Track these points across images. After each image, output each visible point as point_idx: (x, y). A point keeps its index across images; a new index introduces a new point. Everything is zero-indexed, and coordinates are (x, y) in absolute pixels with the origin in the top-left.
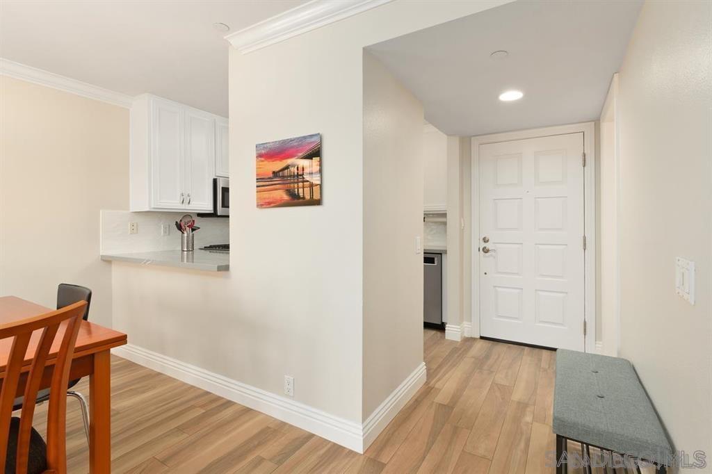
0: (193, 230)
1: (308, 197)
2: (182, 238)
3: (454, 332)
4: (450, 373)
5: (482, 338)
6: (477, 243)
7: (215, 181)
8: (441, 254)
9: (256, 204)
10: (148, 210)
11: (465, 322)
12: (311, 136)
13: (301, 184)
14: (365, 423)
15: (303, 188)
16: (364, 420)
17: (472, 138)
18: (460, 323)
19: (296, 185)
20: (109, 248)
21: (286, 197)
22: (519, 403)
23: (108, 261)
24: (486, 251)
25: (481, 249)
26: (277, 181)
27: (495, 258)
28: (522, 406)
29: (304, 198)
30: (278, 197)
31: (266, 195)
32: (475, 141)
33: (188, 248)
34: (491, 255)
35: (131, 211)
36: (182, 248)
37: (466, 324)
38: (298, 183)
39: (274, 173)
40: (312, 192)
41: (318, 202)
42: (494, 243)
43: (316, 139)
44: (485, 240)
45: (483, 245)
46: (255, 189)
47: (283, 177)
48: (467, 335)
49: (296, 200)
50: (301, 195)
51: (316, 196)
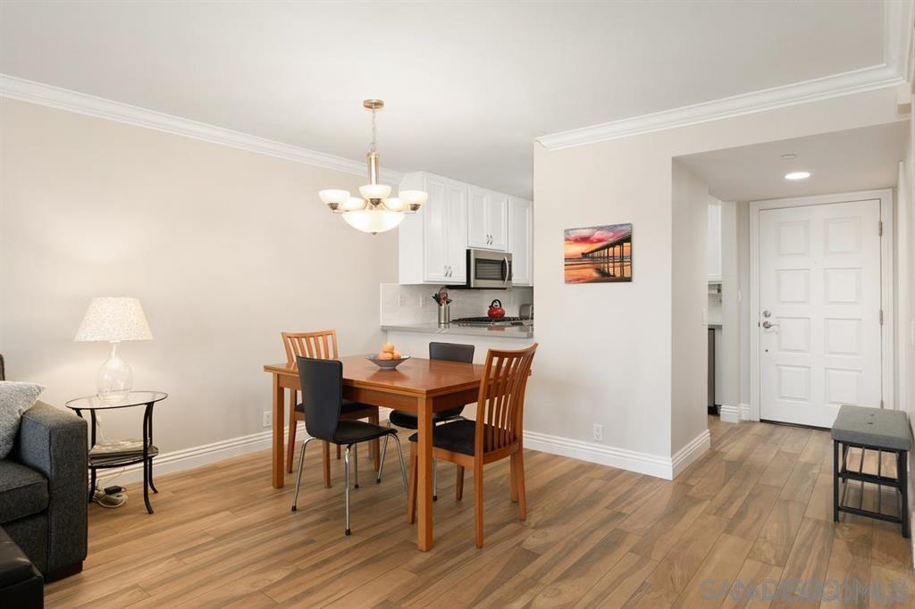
0: (448, 302)
1: (618, 275)
2: (440, 310)
3: (729, 413)
4: (732, 444)
5: (762, 421)
6: (756, 318)
7: (468, 252)
8: (714, 329)
9: (563, 280)
10: (421, 283)
11: (742, 404)
12: (622, 225)
13: (611, 264)
14: (674, 457)
15: (614, 267)
16: (673, 454)
17: (751, 203)
18: (737, 403)
19: (606, 265)
20: (387, 320)
21: (595, 275)
22: (806, 464)
23: (385, 330)
24: (767, 326)
25: (761, 324)
26: (586, 260)
27: (777, 333)
28: (809, 466)
29: (614, 276)
30: (588, 275)
31: (575, 272)
32: (754, 208)
33: (445, 319)
34: (774, 331)
35: (401, 283)
36: (439, 320)
37: (743, 406)
38: (608, 263)
39: (583, 254)
40: (622, 271)
41: (629, 280)
42: (777, 318)
43: (628, 228)
44: (766, 315)
45: (764, 320)
46: (564, 267)
47: (593, 258)
48: (744, 418)
49: (605, 277)
50: (612, 273)
51: (627, 275)
